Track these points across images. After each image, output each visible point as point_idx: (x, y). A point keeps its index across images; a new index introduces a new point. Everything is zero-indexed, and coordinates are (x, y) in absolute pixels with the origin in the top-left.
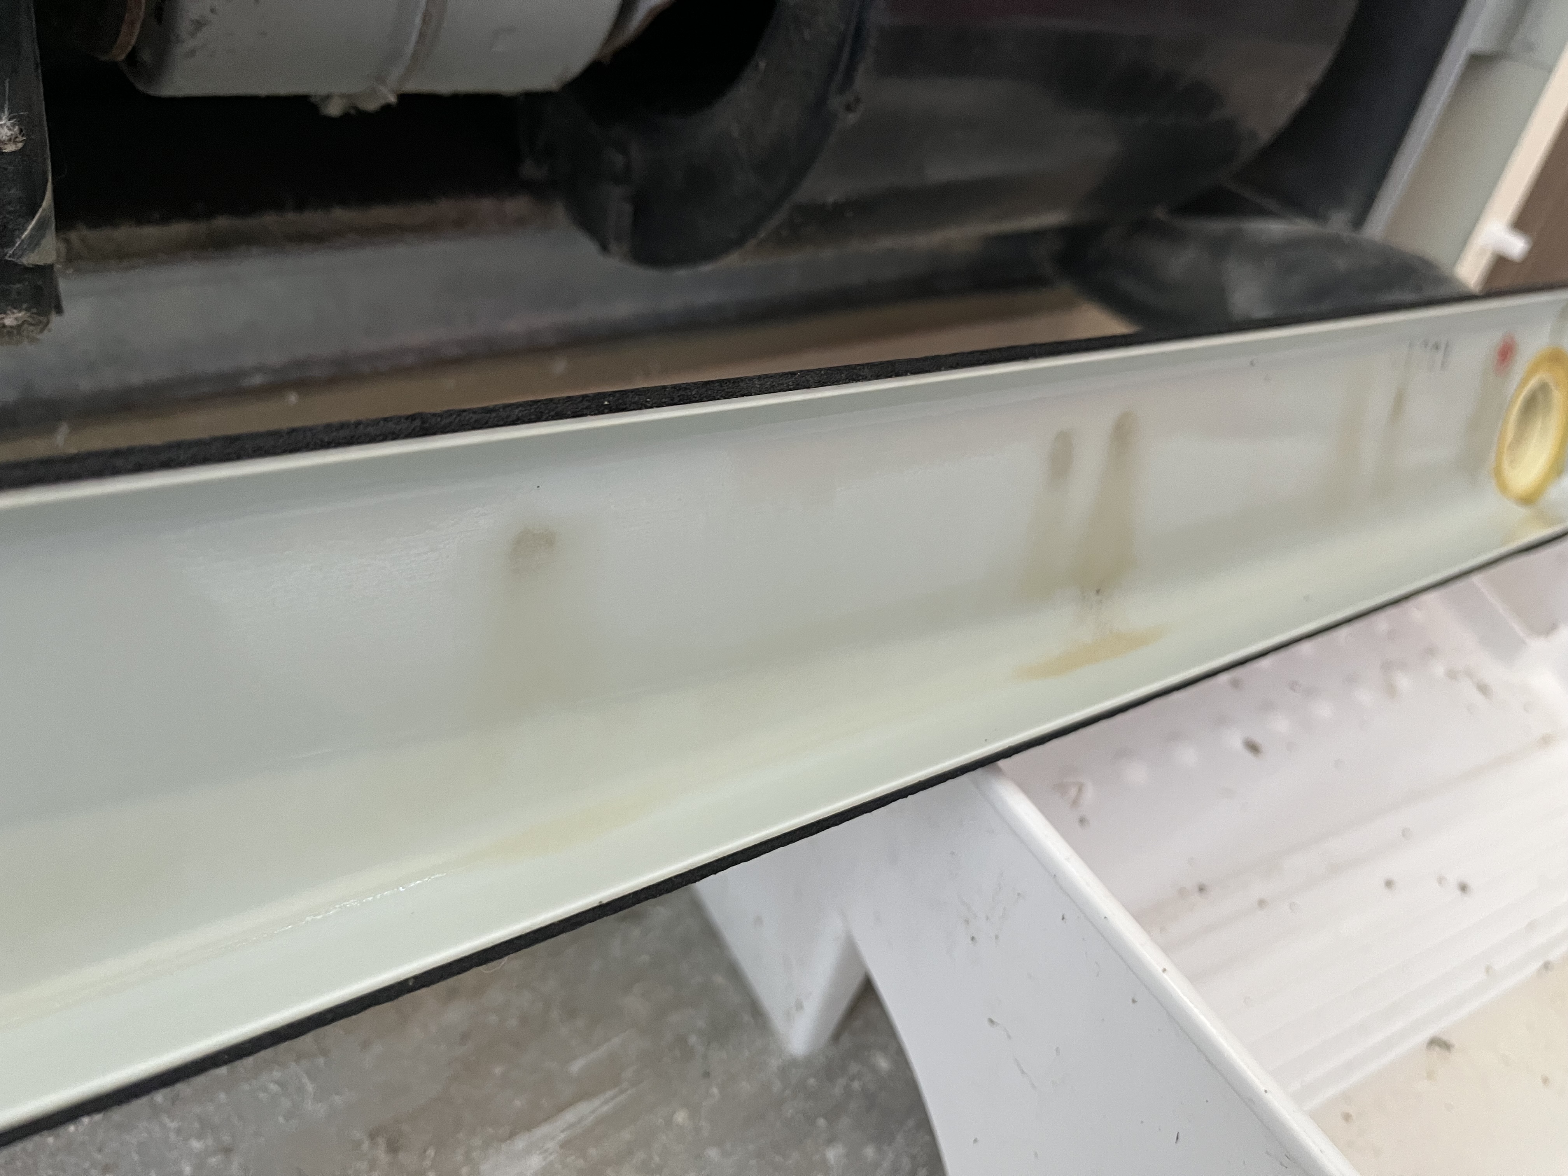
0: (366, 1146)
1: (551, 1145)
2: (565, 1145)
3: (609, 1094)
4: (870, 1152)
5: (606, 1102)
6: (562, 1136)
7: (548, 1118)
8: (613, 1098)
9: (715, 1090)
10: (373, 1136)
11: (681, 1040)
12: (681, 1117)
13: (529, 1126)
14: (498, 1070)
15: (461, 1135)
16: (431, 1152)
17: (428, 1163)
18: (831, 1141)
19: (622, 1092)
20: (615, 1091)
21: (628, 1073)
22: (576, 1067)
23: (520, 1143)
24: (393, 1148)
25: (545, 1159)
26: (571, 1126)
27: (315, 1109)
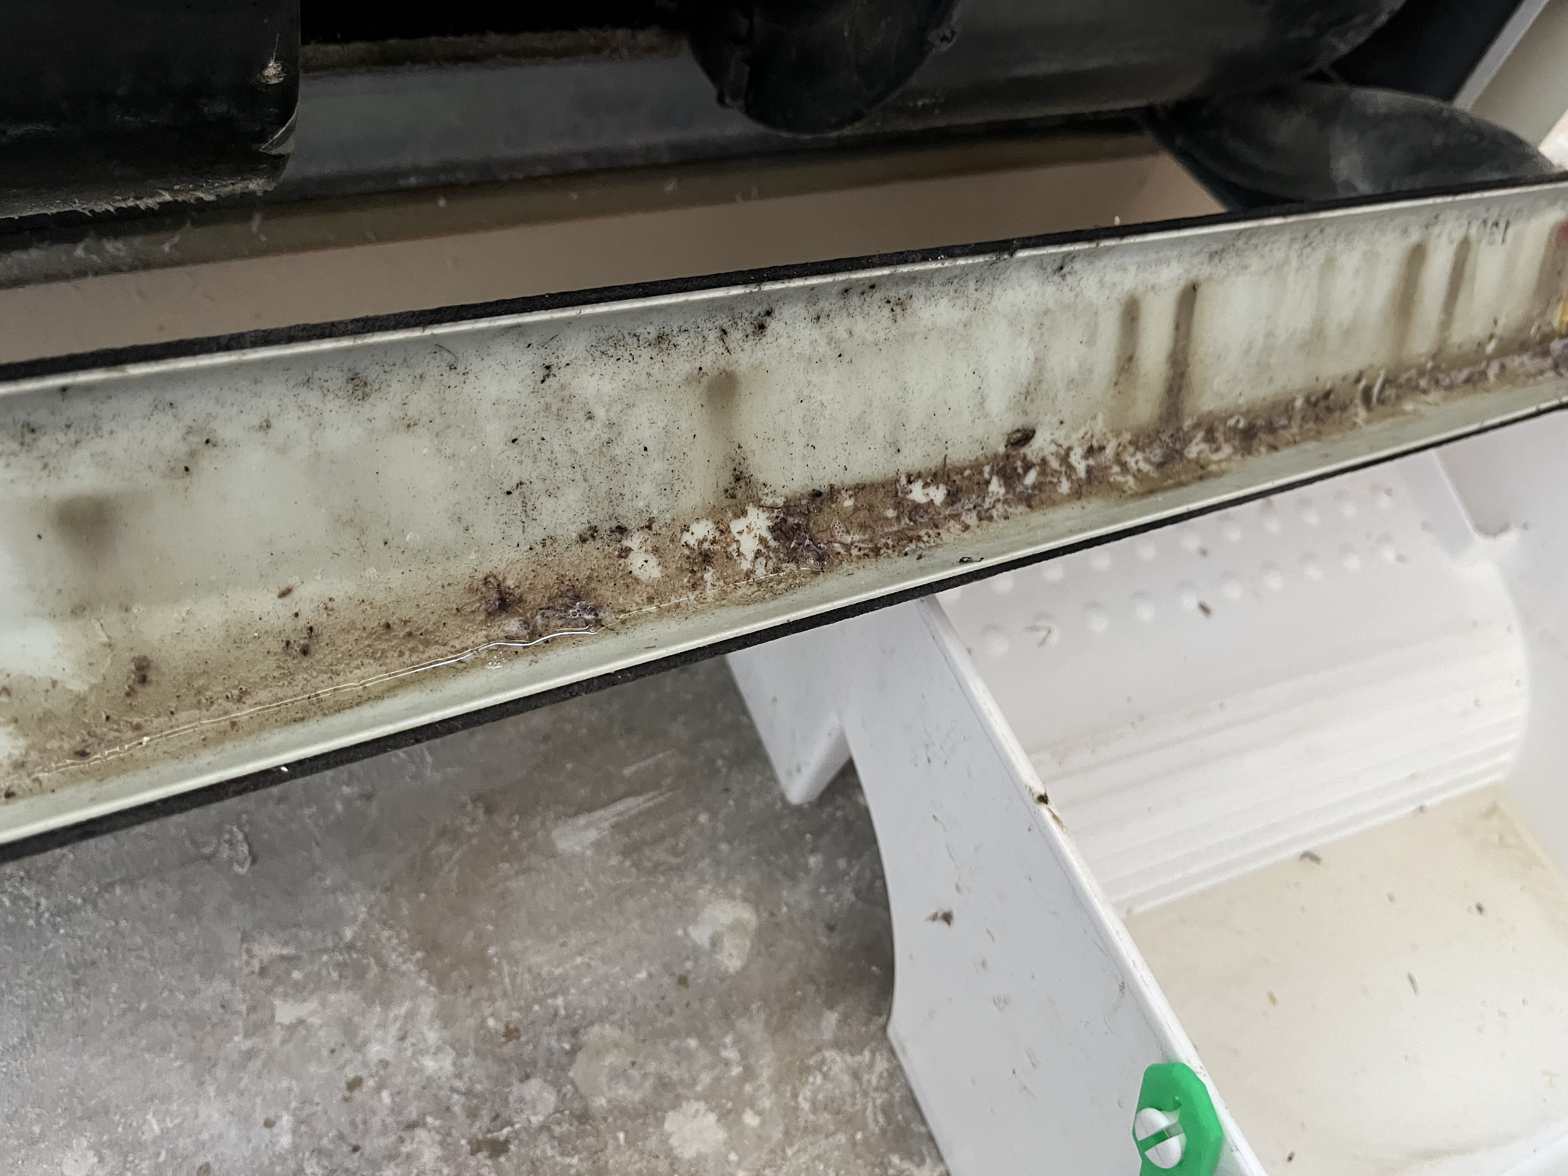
0: (470, 807)
1: (606, 825)
2: (616, 826)
3: (651, 794)
4: (842, 863)
5: (649, 800)
6: (614, 820)
7: (604, 805)
8: (652, 799)
9: (731, 803)
10: (475, 801)
11: (711, 762)
12: (703, 818)
13: (591, 809)
14: (569, 766)
15: (540, 809)
16: (517, 818)
17: (514, 824)
18: (813, 851)
19: (661, 795)
20: (656, 793)
21: (668, 781)
22: (627, 771)
23: (582, 821)
24: (489, 810)
25: (599, 834)
26: (620, 814)
27: (432, 775)
